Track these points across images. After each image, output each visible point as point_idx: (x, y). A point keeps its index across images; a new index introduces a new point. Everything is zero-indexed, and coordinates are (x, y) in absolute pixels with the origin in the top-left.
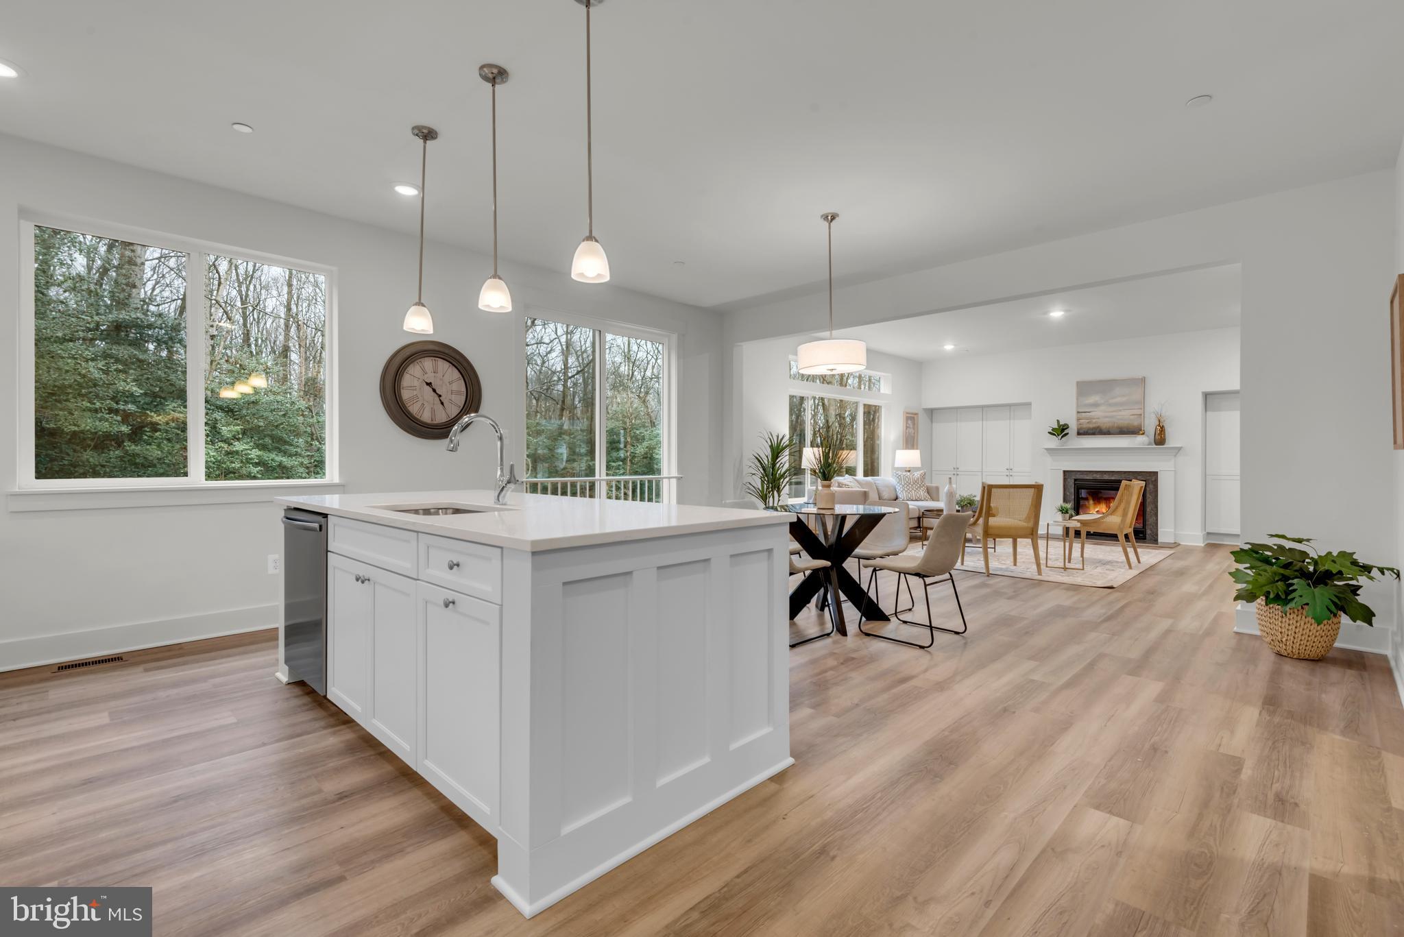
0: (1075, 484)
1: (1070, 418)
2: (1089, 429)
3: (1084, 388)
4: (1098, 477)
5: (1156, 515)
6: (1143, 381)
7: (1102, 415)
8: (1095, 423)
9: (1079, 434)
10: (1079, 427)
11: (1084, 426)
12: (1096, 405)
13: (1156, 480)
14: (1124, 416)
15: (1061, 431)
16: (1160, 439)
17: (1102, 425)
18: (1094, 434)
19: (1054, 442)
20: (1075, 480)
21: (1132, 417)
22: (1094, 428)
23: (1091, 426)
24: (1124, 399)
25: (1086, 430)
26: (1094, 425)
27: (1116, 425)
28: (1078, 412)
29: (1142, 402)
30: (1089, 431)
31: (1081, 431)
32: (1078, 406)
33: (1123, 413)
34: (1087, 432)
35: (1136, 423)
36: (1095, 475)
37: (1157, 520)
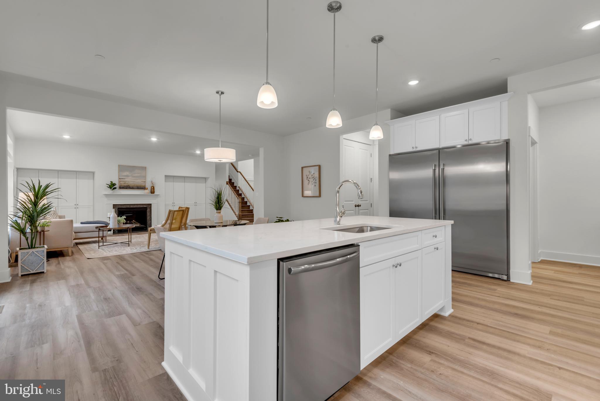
0: (118, 210)
1: (116, 181)
2: (125, 186)
3: (121, 168)
4: (128, 206)
5: (151, 220)
6: (146, 168)
7: (130, 181)
8: (127, 184)
9: (120, 188)
10: (120, 185)
11: (123, 185)
12: (127, 176)
13: (151, 207)
14: (138, 182)
15: (112, 186)
16: (153, 192)
17: (130, 185)
18: (126, 188)
19: (109, 191)
20: (118, 208)
21: (142, 182)
22: (127, 186)
23: (125, 185)
24: (139, 175)
25: (123, 187)
26: (127, 185)
27: (136, 185)
28: (120, 179)
29: (145, 177)
30: (125, 187)
31: (121, 187)
32: (119, 176)
33: (138, 180)
34: (124, 188)
35: (143, 185)
36: (127, 206)
37: (151, 222)
